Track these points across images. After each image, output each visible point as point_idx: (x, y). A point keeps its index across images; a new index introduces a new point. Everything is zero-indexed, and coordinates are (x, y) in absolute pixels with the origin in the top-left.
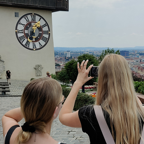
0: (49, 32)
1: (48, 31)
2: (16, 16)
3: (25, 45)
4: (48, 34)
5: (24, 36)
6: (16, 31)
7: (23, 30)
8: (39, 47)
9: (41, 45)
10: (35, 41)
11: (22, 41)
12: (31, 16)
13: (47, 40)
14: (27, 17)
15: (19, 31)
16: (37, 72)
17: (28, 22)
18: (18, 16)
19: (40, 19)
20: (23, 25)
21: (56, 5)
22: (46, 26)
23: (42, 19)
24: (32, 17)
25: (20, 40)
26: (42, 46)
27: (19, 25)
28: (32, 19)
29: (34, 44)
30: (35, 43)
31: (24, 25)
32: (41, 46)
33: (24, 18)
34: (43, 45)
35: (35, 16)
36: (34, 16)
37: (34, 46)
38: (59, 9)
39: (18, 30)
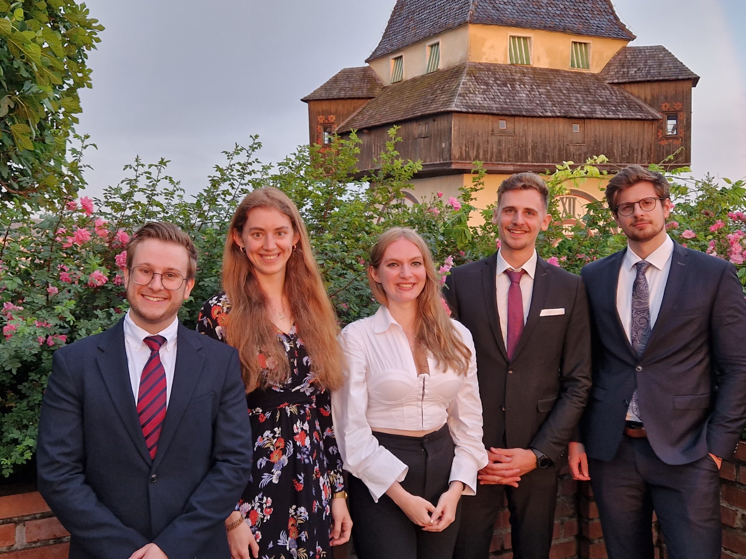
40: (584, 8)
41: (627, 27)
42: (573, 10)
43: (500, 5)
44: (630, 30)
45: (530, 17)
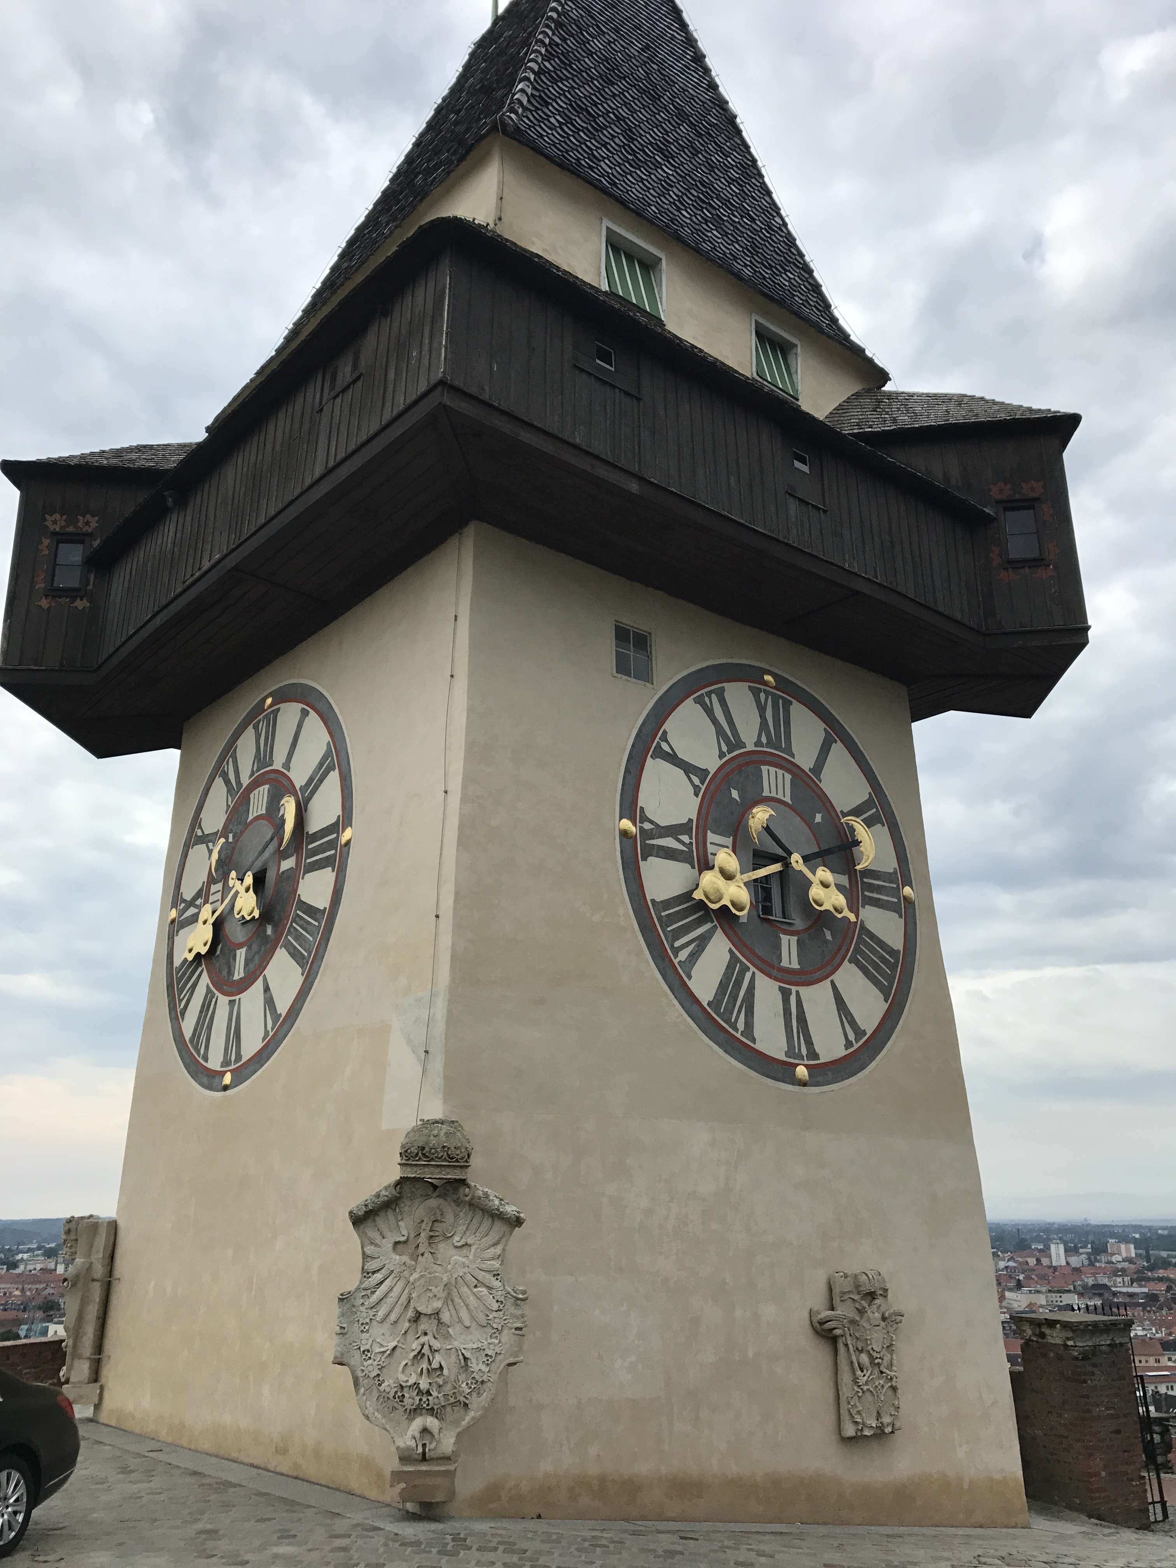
0: (908, 891)
1: (890, 877)
2: (622, 665)
3: (715, 1003)
4: (893, 908)
6: (626, 824)
7: (685, 828)
8: (838, 1051)
9: (853, 1023)
10: (795, 965)
11: (683, 955)
12: (756, 693)
13: (894, 977)
14: (720, 695)
15: (659, 831)
16: (846, 1377)
17: (731, 748)
18: (644, 673)
19: (828, 742)
20: (688, 769)
21: (990, 615)
22: (878, 818)
23: (838, 749)
24: (762, 710)
26: (857, 1032)
27: (654, 767)
28: (764, 725)
29: (793, 1001)
30: (804, 991)
31: (703, 773)
32: (852, 1037)
33: (699, 701)
34: (867, 1026)
35: (787, 704)
36: (775, 699)
37: (798, 1025)
39: (644, 818)
41: (868, 354)
44: (875, 359)
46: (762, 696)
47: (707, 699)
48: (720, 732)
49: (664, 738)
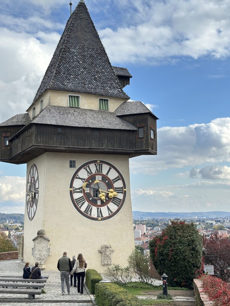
0: (125, 189)
1: (122, 188)
2: (71, 166)
3: (85, 212)
4: (122, 193)
5: (83, 197)
6: (71, 189)
7: (81, 188)
8: (107, 215)
10: (100, 204)
11: (80, 206)
12: (95, 164)
13: (120, 203)
14: (89, 167)
15: (76, 189)
16: (103, 258)
17: (90, 174)
18: (74, 167)
19: (110, 169)
20: (82, 179)
21: (135, 147)
22: (120, 179)
23: (112, 170)
24: (96, 167)
25: (76, 204)
26: (112, 212)
27: (76, 181)
28: (97, 169)
29: (99, 209)
30: (101, 208)
31: (85, 179)
32: (110, 213)
33: (85, 168)
34: (114, 211)
35: (102, 165)
36: (99, 164)
37: (100, 212)
38: (139, 152)
39: (74, 188)
40: (106, 86)
41: (126, 94)
42: (101, 87)
43: (65, 83)
44: (128, 95)
45: (80, 89)
46: (97, 165)
47: (86, 168)
48: (88, 172)
49: (78, 175)
